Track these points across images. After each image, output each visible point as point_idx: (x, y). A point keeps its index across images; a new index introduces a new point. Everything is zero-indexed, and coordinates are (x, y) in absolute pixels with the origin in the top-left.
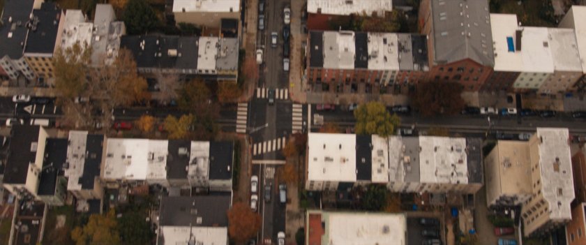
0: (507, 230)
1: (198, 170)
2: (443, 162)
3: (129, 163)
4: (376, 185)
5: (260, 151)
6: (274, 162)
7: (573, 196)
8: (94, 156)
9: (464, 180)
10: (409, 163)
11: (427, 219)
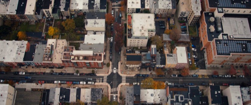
0: (183, 24)
1: (97, 6)
2: (165, 4)
3: (78, 5)
4: (146, 9)
5: (114, 5)
6: (118, 7)
7: (201, 10)
8: (68, 3)
9: (171, 8)
10: (155, 4)
11: (161, 21)
